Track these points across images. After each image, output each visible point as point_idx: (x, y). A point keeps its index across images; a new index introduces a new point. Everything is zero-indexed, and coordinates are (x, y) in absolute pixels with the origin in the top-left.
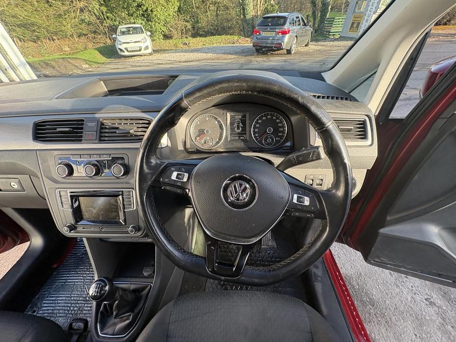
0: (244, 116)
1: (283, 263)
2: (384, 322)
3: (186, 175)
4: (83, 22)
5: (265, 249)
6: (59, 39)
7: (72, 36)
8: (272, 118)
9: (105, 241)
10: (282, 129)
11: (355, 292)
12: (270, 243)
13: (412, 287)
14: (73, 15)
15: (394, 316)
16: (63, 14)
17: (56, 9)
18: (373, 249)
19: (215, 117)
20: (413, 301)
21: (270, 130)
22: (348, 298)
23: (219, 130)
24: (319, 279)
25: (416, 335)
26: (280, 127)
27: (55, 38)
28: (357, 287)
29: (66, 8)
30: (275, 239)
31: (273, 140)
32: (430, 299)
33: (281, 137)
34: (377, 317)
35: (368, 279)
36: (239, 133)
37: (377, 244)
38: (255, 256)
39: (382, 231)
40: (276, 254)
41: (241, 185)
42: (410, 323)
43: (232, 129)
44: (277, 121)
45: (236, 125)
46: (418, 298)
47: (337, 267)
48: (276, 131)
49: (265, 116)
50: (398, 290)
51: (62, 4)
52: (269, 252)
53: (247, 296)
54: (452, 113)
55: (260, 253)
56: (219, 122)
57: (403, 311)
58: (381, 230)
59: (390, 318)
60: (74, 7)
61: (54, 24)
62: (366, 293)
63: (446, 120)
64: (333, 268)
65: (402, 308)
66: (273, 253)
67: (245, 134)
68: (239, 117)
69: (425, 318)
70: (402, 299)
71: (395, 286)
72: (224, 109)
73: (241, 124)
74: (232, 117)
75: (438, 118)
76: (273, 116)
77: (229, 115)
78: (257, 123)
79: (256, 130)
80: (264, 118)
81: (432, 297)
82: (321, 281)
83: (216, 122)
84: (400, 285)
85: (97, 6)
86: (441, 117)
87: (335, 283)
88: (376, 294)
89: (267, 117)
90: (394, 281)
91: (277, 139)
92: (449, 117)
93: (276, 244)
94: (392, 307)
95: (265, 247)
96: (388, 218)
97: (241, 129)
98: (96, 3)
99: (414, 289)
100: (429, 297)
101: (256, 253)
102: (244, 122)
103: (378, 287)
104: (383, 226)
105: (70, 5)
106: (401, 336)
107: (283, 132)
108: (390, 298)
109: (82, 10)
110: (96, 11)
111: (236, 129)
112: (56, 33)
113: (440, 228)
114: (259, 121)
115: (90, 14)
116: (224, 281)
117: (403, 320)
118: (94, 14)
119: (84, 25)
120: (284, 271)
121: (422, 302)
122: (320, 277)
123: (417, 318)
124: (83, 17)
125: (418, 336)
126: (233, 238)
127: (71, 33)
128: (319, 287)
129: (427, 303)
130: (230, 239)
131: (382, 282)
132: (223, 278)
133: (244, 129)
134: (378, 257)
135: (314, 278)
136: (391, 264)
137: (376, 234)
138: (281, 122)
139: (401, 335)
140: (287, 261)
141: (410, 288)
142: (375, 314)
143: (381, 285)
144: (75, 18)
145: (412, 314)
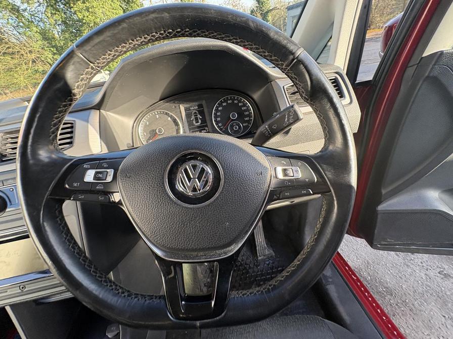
0: (200, 106)
1: (285, 274)
2: (408, 312)
3: (111, 172)
4: (37, 73)
5: (262, 259)
6: (11, 92)
7: (26, 87)
8: (233, 102)
9: (43, 303)
10: (247, 113)
11: (369, 284)
12: (267, 252)
13: (422, 263)
14: (25, 67)
15: (416, 301)
16: (14, 68)
17: (5, 63)
18: (376, 231)
19: (166, 113)
20: (428, 278)
21: (234, 116)
22: (366, 294)
23: (175, 128)
24: (330, 280)
25: (444, 317)
26: (245, 111)
27: (7, 91)
28: (369, 278)
29: (16, 61)
30: (272, 247)
31: (240, 127)
32: (443, 271)
33: (248, 122)
34: (400, 307)
35: (378, 266)
36: (199, 127)
37: (379, 225)
38: (254, 272)
39: (381, 208)
40: (276, 263)
41: (194, 167)
42: (433, 304)
43: (190, 123)
44: (240, 104)
45: (193, 117)
46: (431, 273)
47: (344, 260)
48: (241, 116)
49: (225, 101)
50: (409, 270)
51: (12, 58)
52: (267, 263)
53: (249, 332)
54: (420, 59)
55: (257, 266)
56: (171, 117)
57: (422, 292)
58: (379, 207)
59: (413, 305)
60: (26, 59)
61: (4, 78)
62: (380, 282)
63: (416, 66)
64: (341, 263)
65: (420, 290)
66: (273, 263)
67: (207, 126)
68: (194, 107)
69: (446, 294)
70: (417, 279)
71: (405, 266)
72: (174, 101)
73: (199, 116)
74: (186, 110)
75: (407, 67)
76: (233, 100)
77: (182, 107)
78: (217, 110)
79: (219, 119)
80: (224, 104)
81: (444, 269)
82: (332, 283)
83: (169, 119)
84: (409, 264)
85: (50, 56)
86: (410, 65)
87: (348, 280)
88: (390, 280)
89: (227, 103)
90: (402, 261)
91: (244, 125)
92: (418, 62)
93: (273, 251)
94: (410, 290)
95: (262, 257)
96: (384, 192)
97: (200, 121)
98: (48, 53)
99: (424, 264)
100: (441, 270)
101: (253, 268)
102: (202, 113)
103: (389, 272)
104: (380, 203)
105: (20, 58)
106: (431, 323)
107: (249, 115)
108: (405, 281)
109: (34, 62)
110: (49, 60)
111: (194, 122)
112: (7, 87)
113: (440, 191)
114: (219, 109)
115: (43, 63)
116: (202, 327)
117: (426, 303)
118: (48, 62)
119: (38, 75)
120: (289, 285)
121: (437, 277)
122: (331, 278)
123: (438, 296)
124: (36, 68)
125: (447, 317)
126: (202, 253)
127: (25, 84)
128: (333, 291)
129: (442, 276)
130: (197, 256)
131: (392, 266)
132: (198, 323)
133: (204, 121)
134: (384, 240)
135: (324, 281)
136: (399, 245)
137: (374, 213)
138: (245, 105)
139: (430, 321)
140: (290, 268)
141: (420, 264)
142: (397, 305)
143: (392, 270)
144: (27, 69)
145: (432, 293)
